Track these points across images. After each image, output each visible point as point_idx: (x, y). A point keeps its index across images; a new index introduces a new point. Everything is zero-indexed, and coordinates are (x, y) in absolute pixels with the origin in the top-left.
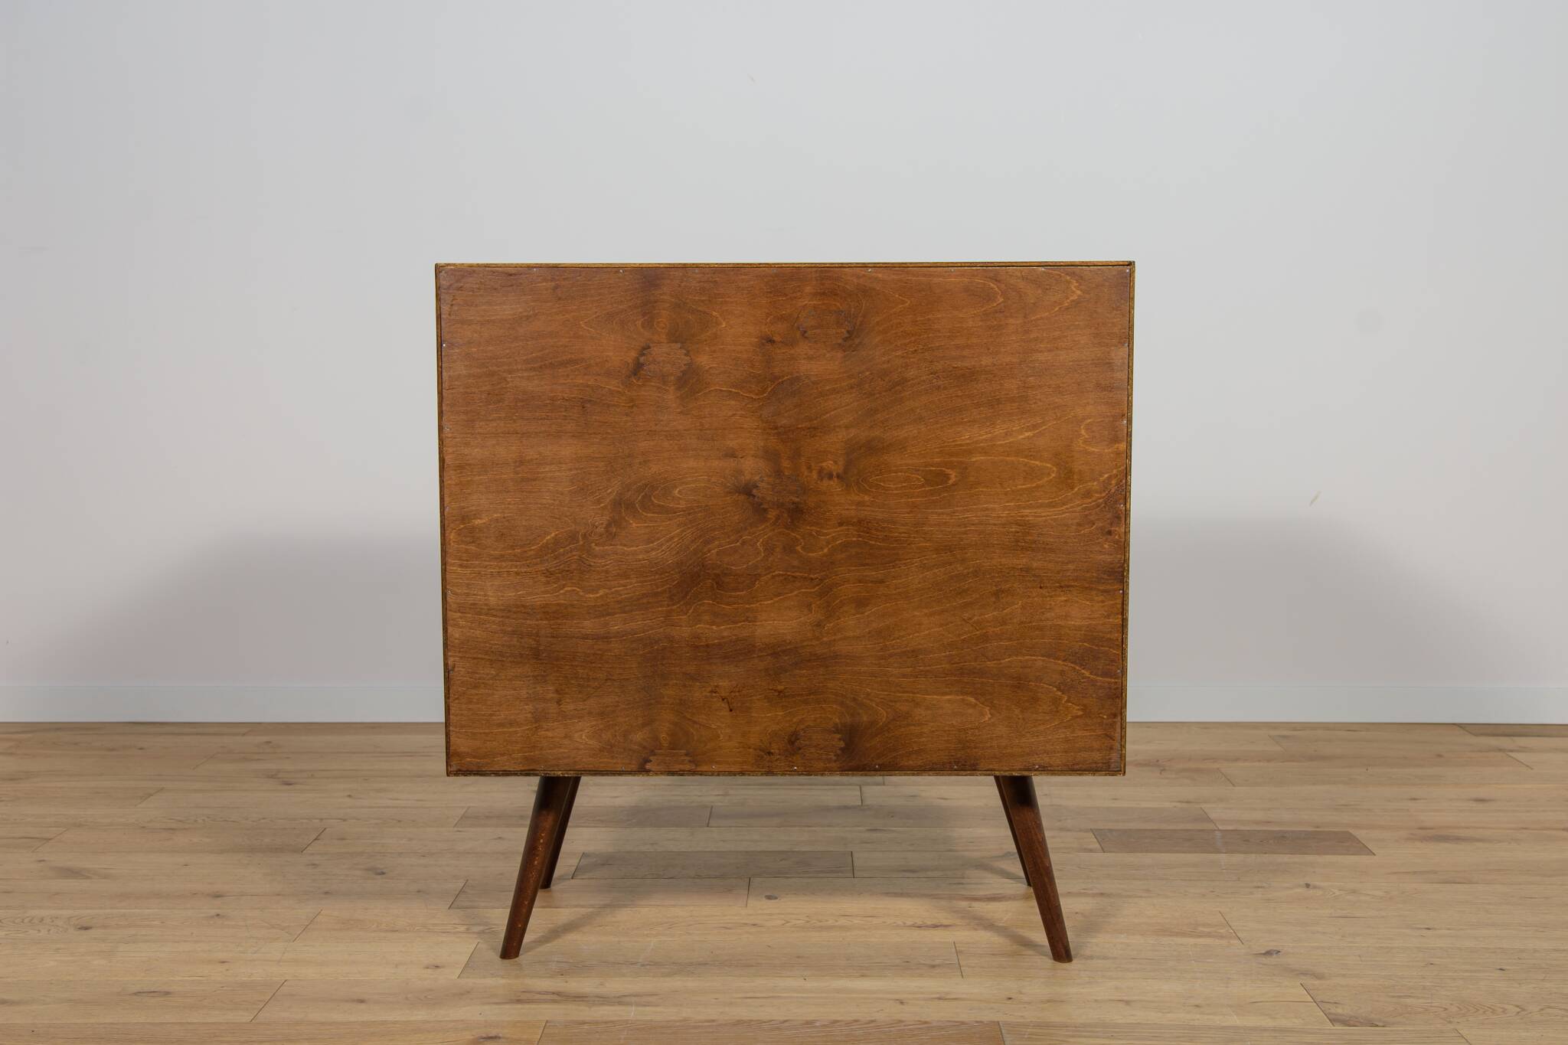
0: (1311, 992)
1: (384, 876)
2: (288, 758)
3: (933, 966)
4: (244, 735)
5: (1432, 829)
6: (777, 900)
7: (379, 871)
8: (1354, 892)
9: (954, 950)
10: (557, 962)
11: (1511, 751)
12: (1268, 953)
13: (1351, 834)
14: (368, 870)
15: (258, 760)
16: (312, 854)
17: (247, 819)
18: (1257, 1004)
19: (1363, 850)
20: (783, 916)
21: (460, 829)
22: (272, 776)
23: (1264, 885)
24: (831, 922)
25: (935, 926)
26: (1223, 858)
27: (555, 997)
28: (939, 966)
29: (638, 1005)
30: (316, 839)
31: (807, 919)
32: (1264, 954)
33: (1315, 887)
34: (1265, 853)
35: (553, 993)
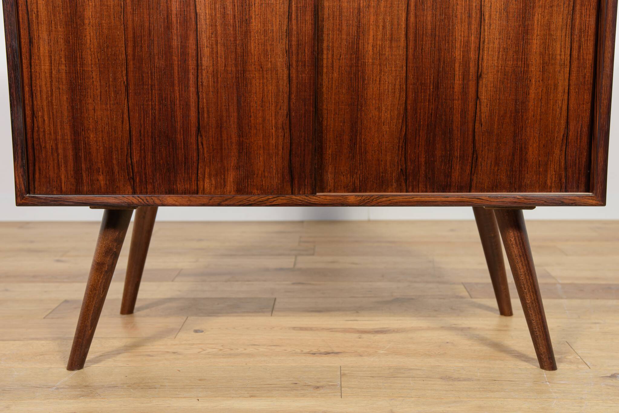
3: (318, 387)
6: (201, 334)
9: (339, 373)
12: (614, 377)
23: (601, 322)
24: (240, 351)
25: (327, 353)
28: (322, 387)
31: (221, 348)
32: (610, 377)
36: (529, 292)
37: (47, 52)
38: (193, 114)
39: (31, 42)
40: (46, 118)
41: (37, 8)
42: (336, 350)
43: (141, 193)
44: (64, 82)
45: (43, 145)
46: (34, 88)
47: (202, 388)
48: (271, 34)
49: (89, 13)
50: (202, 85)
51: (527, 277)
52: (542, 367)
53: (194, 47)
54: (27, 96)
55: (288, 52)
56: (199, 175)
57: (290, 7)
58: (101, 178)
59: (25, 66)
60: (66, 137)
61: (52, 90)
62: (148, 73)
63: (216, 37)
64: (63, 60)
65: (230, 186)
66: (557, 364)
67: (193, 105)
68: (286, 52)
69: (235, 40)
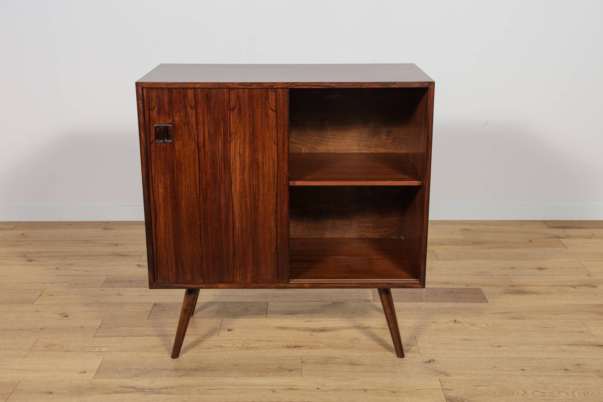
0: (442, 383)
1: (67, 318)
2: (31, 244)
3: (290, 370)
4: (12, 229)
5: (515, 286)
6: (231, 332)
7: (66, 315)
8: (473, 325)
9: (301, 361)
10: (136, 369)
11: (562, 238)
12: (430, 361)
13: (481, 290)
14: (61, 314)
15: (19, 245)
16: (37, 305)
17: (10, 283)
18: (419, 391)
19: (484, 299)
20: (233, 341)
21: (103, 289)
22: (24, 255)
23: (437, 321)
24: (252, 345)
25: (295, 347)
26: (423, 304)
27: (132, 390)
28: (293, 370)
29: (166, 394)
30: (40, 296)
31: (243, 343)
32: (428, 362)
33: (459, 322)
34: (442, 302)
35: (131, 387)
36: (392, 322)
37: (163, 221)
38: (231, 248)
39: (156, 217)
40: (163, 250)
41: (159, 202)
42: (300, 344)
43: (207, 283)
44: (171, 234)
45: (161, 262)
46: (157, 237)
47: (237, 371)
48: (268, 213)
49: (183, 203)
50: (236, 235)
51: (391, 316)
52: (398, 356)
53: (232, 218)
54: (154, 241)
55: (276, 220)
56: (234, 274)
57: (277, 201)
58: (188, 276)
59: (153, 228)
60: (172, 258)
61: (165, 238)
62: (210, 230)
63: (242, 214)
64: (171, 225)
65: (249, 280)
66: (405, 354)
67: (231, 244)
68: (275, 220)
69: (251, 215)
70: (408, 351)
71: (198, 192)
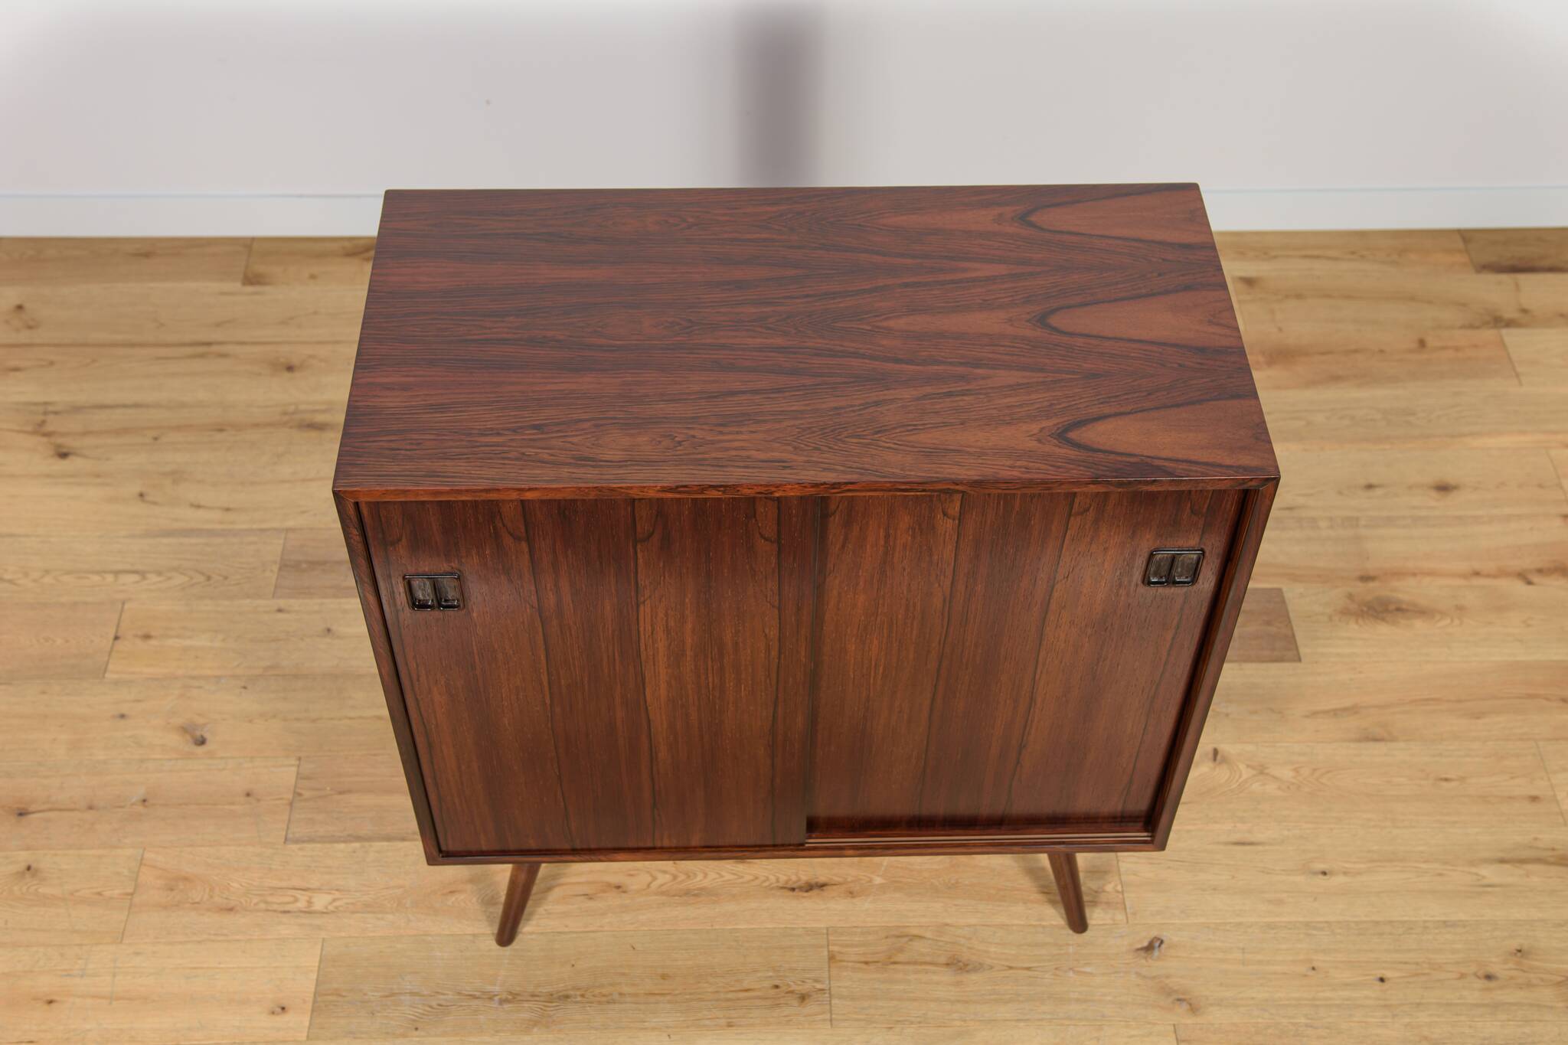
1: (204, 749)
2: (51, 363)
5: (1374, 579)
7: (198, 734)
8: (1262, 771)
9: (826, 953)
10: (410, 993)
11: (1508, 324)
12: (1151, 947)
13: (1284, 599)
14: (184, 731)
15: (15, 370)
16: (116, 686)
17: (26, 576)
19: (1290, 646)
21: (281, 605)
22: (40, 426)
25: (810, 888)
28: (808, 997)
30: (116, 639)
32: (1145, 948)
33: (1225, 759)
38: (647, 794)
39: (430, 745)
40: (457, 801)
41: (436, 720)
42: (821, 876)
44: (477, 774)
46: (438, 780)
47: (669, 1002)
48: (750, 732)
49: (505, 722)
50: (658, 772)
52: (1069, 922)
53: (646, 744)
54: (430, 786)
57: (775, 712)
59: (424, 764)
60: (484, 814)
61: (461, 780)
63: (676, 736)
64: (474, 758)
67: (646, 785)
68: (769, 746)
69: (702, 739)
70: (1094, 903)
71: (548, 701)
